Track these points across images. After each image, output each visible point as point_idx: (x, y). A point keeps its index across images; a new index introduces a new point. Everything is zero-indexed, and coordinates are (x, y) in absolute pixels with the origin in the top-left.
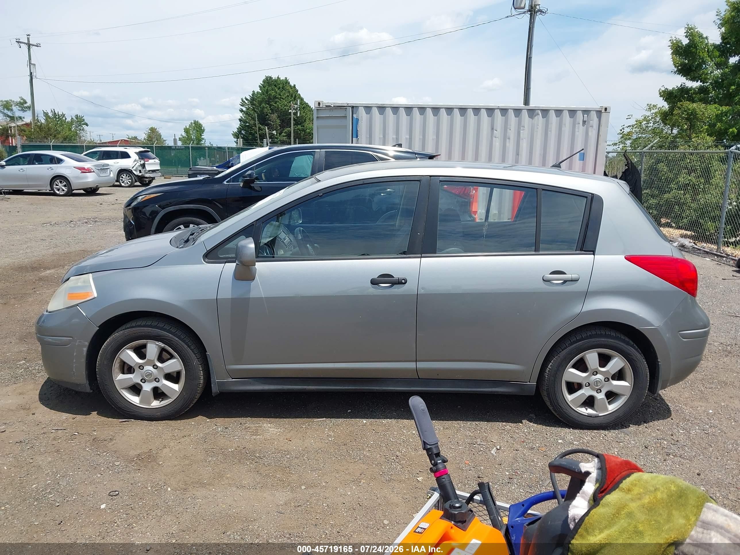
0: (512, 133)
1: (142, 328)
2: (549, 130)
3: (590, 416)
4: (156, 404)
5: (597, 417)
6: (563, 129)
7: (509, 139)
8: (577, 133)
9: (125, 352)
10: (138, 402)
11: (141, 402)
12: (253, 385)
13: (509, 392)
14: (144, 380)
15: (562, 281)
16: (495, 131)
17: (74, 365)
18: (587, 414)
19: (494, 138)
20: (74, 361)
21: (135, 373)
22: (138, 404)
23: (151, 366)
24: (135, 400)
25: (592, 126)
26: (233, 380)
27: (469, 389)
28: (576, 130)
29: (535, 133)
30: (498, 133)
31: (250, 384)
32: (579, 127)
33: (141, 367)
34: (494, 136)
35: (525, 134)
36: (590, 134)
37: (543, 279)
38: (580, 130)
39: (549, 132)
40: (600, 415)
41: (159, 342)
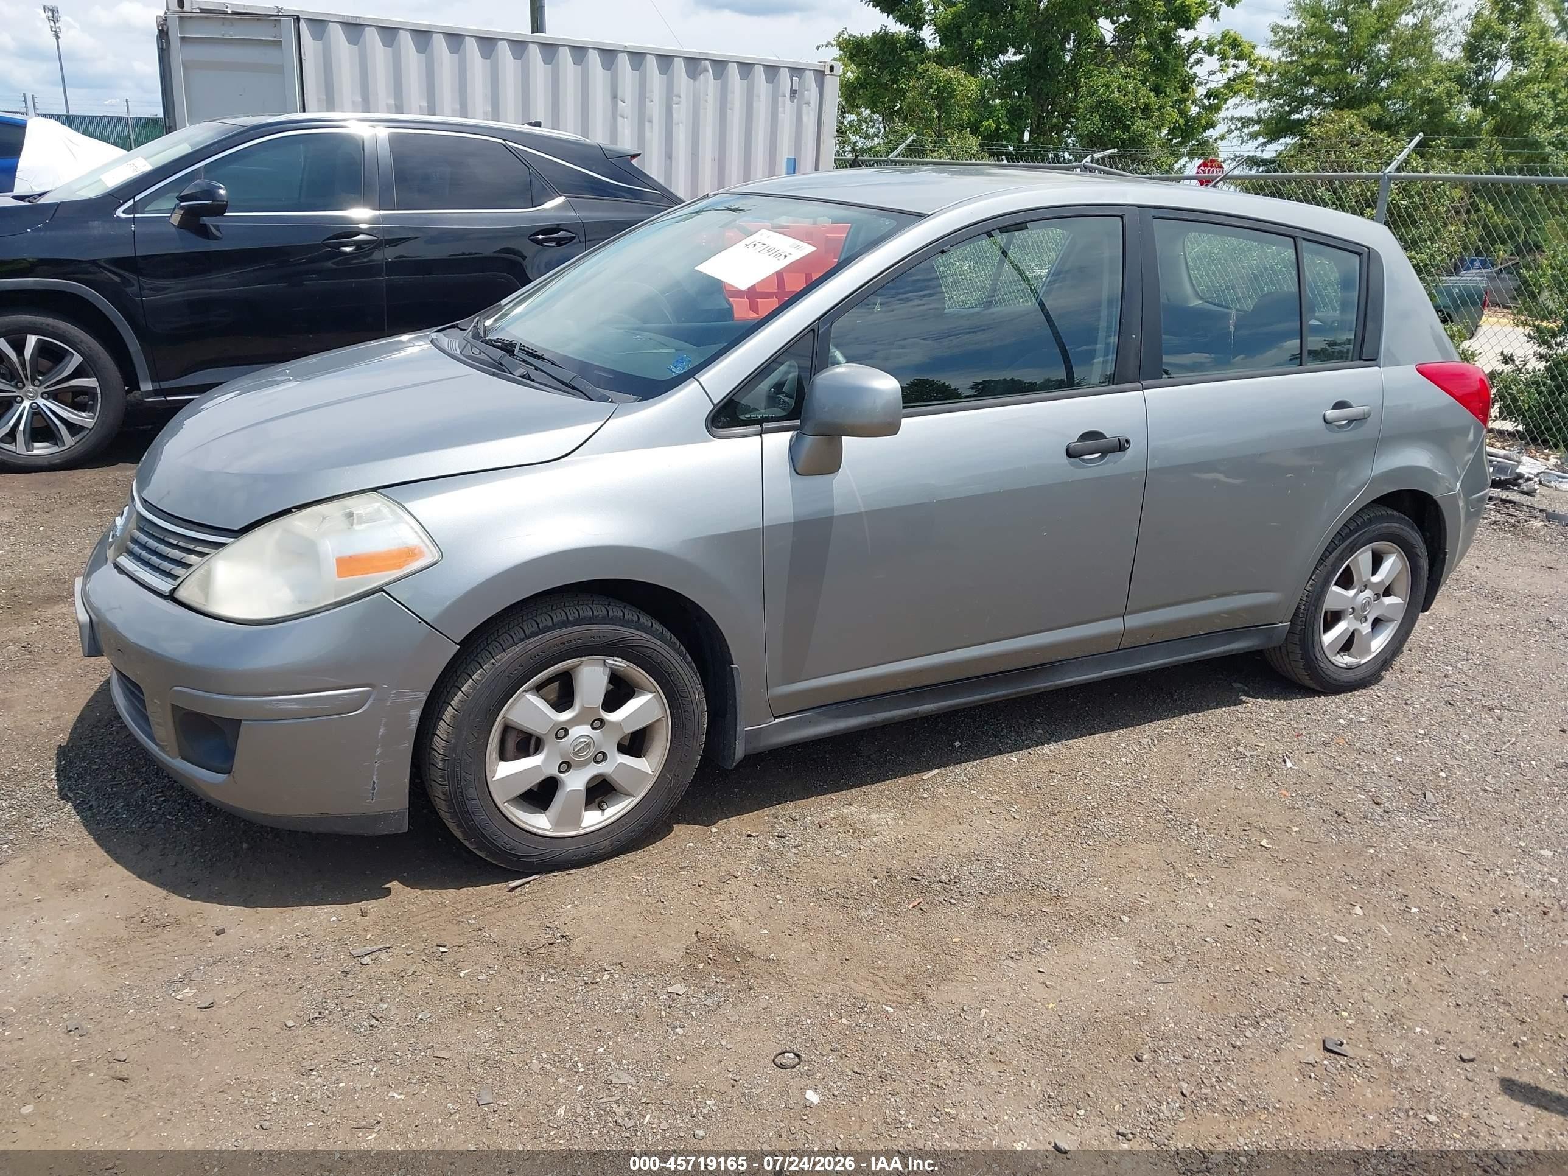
0: (655, 109)
1: (576, 628)
2: (729, 106)
3: (1349, 668)
4: (593, 819)
5: (1358, 666)
6: (755, 105)
7: (650, 121)
8: (781, 116)
9: (523, 699)
10: (548, 826)
11: (557, 824)
12: (816, 723)
13: (1248, 648)
14: (566, 766)
15: (1346, 422)
16: (620, 103)
17: (377, 765)
18: (1344, 666)
19: (619, 119)
20: (379, 751)
21: (545, 752)
22: (549, 830)
23: (588, 724)
24: (540, 822)
25: (808, 103)
26: (777, 720)
27: (1192, 655)
28: (780, 109)
29: (702, 111)
30: (627, 107)
31: (808, 722)
32: (784, 103)
33: (563, 731)
34: (619, 113)
35: (681, 112)
36: (805, 119)
37: (1325, 421)
38: (787, 110)
39: (729, 111)
40: (1363, 662)
41: (616, 658)
